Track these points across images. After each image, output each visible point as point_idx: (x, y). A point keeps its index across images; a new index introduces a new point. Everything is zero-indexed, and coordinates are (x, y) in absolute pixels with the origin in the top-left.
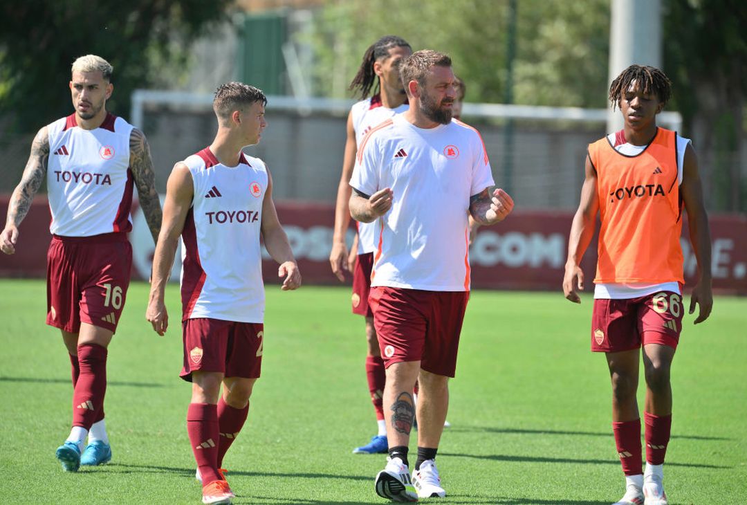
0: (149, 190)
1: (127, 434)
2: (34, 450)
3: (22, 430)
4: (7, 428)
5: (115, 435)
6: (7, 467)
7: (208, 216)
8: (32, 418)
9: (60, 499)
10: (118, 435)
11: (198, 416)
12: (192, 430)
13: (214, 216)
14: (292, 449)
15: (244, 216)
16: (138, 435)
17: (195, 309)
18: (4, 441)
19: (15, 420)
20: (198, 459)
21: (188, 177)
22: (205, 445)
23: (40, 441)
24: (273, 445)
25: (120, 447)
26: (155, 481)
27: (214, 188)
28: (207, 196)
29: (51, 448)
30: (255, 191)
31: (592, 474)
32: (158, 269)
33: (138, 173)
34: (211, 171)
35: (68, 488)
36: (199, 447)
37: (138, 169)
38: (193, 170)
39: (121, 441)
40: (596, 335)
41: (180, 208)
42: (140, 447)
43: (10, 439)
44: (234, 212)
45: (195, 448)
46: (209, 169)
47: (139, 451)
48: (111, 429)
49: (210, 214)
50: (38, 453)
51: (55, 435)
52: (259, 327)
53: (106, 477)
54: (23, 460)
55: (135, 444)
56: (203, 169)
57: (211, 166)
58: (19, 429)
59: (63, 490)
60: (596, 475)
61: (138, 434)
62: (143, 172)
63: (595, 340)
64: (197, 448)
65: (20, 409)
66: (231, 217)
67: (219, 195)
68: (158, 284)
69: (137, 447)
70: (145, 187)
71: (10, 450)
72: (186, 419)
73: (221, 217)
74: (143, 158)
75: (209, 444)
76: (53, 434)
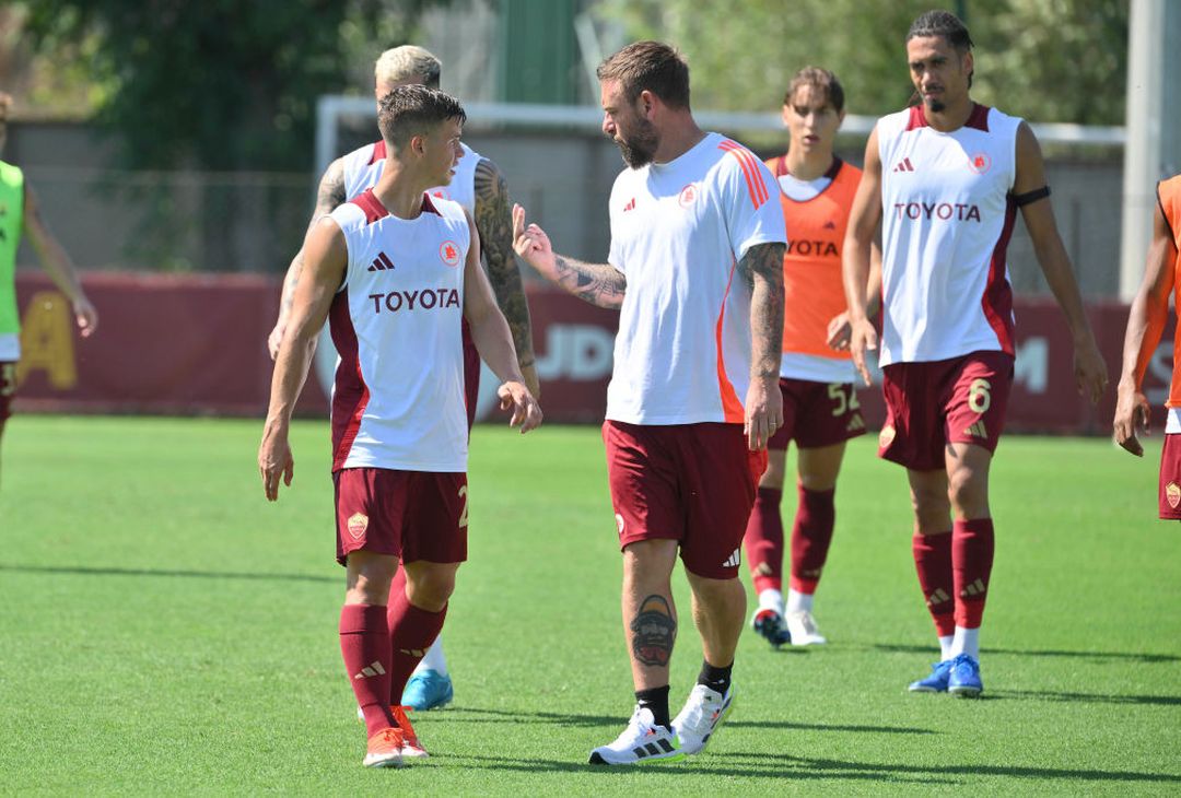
0: (504, 260)
1: (308, 675)
2: (151, 705)
3: (130, 670)
4: (105, 666)
5: (287, 680)
6: (104, 732)
7: (374, 300)
8: (147, 650)
9: (194, 786)
10: (293, 679)
11: (357, 625)
12: (347, 648)
13: (382, 301)
14: (586, 701)
15: (429, 299)
16: (328, 678)
17: (351, 453)
18: (100, 689)
19: (117, 653)
20: (360, 696)
21: (338, 240)
22: (368, 672)
23: (160, 689)
24: (555, 695)
25: (295, 699)
26: (353, 756)
27: (382, 255)
28: (371, 269)
29: (180, 700)
30: (450, 256)
31: (1094, 743)
32: (281, 386)
33: (487, 232)
34: (376, 227)
35: (208, 769)
36: (359, 676)
37: (488, 226)
38: (347, 228)
39: (297, 689)
40: (1169, 493)
41: (321, 290)
42: (330, 698)
43: (110, 686)
44: (416, 292)
45: (352, 676)
46: (372, 225)
47: (328, 706)
48: (280, 668)
49: (377, 297)
50: (158, 709)
51: (187, 680)
52: (459, 479)
53: (272, 751)
54: (132, 722)
55: (321, 694)
56: (362, 226)
57: (376, 219)
58: (125, 669)
59: (200, 772)
60: (1102, 745)
61: (326, 677)
62: (496, 231)
63: (1166, 499)
64: (357, 677)
65: (127, 635)
66: (411, 301)
67: (390, 266)
68: (279, 410)
69: (325, 698)
70: (498, 255)
71: (111, 705)
72: (339, 631)
73: (394, 301)
74: (496, 208)
75: (374, 670)
76: (183, 677)
